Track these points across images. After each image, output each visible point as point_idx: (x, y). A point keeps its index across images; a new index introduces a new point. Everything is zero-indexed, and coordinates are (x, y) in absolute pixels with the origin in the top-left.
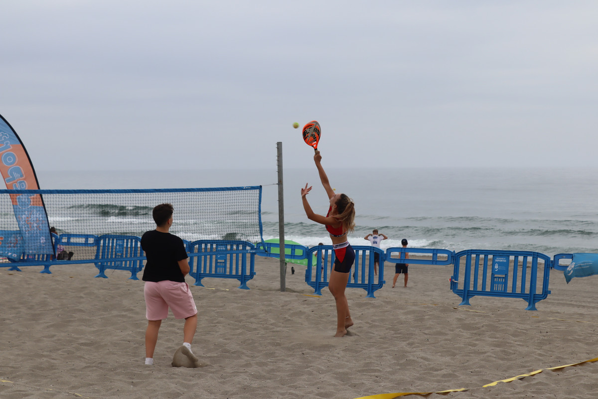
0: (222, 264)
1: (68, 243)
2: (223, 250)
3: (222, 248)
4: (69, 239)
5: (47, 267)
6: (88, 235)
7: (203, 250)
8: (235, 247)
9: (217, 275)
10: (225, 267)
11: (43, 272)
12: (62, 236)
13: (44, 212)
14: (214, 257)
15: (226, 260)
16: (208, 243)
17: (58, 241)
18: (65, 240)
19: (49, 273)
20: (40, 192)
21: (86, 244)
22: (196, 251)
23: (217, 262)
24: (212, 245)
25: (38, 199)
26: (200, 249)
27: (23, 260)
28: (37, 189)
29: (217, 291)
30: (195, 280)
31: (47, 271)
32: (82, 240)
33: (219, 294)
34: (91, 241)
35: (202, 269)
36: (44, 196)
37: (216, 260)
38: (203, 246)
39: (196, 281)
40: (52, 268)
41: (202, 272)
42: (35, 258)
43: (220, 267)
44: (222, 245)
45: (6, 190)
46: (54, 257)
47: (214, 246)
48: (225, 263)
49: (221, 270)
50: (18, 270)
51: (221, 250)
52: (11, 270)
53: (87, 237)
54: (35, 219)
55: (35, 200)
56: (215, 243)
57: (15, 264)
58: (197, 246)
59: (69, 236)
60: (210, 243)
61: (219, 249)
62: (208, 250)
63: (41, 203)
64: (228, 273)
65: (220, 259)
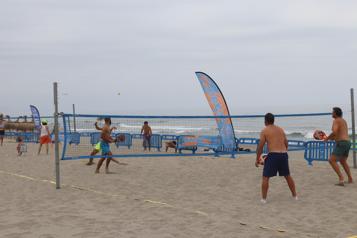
0: (322, 154)
1: (243, 143)
2: (323, 146)
3: (322, 145)
4: (244, 141)
5: (233, 155)
6: (253, 139)
7: (312, 147)
8: (329, 144)
9: (319, 160)
10: (324, 155)
11: (231, 158)
12: (241, 139)
13: (232, 127)
14: (318, 150)
15: (324, 152)
16: (315, 142)
17: (239, 141)
18: (242, 141)
19: (234, 158)
20: (230, 117)
21: (252, 143)
22: (308, 147)
23: (320, 153)
24: (317, 144)
25: (229, 121)
26: (311, 145)
27: (221, 151)
28: (228, 115)
29: (319, 168)
30: (307, 162)
31: (233, 157)
32: (251, 142)
33: (320, 170)
34: (254, 142)
35: (312, 156)
36: (231, 119)
37: (319, 152)
38: (312, 144)
39: (309, 163)
40: (235, 155)
41: (312, 158)
42: (227, 151)
43: (321, 155)
44: (322, 144)
45: (214, 116)
46: (236, 150)
47: (318, 144)
48: (324, 153)
49: (322, 157)
50: (219, 156)
51: (322, 146)
52: (215, 156)
53: (252, 139)
54: (228, 131)
55: (227, 121)
56: (318, 143)
57: (217, 154)
58: (309, 144)
59: (244, 139)
60: (316, 142)
61: (321, 146)
62: (315, 146)
63: (230, 122)
64: (326, 158)
65: (321, 151)
